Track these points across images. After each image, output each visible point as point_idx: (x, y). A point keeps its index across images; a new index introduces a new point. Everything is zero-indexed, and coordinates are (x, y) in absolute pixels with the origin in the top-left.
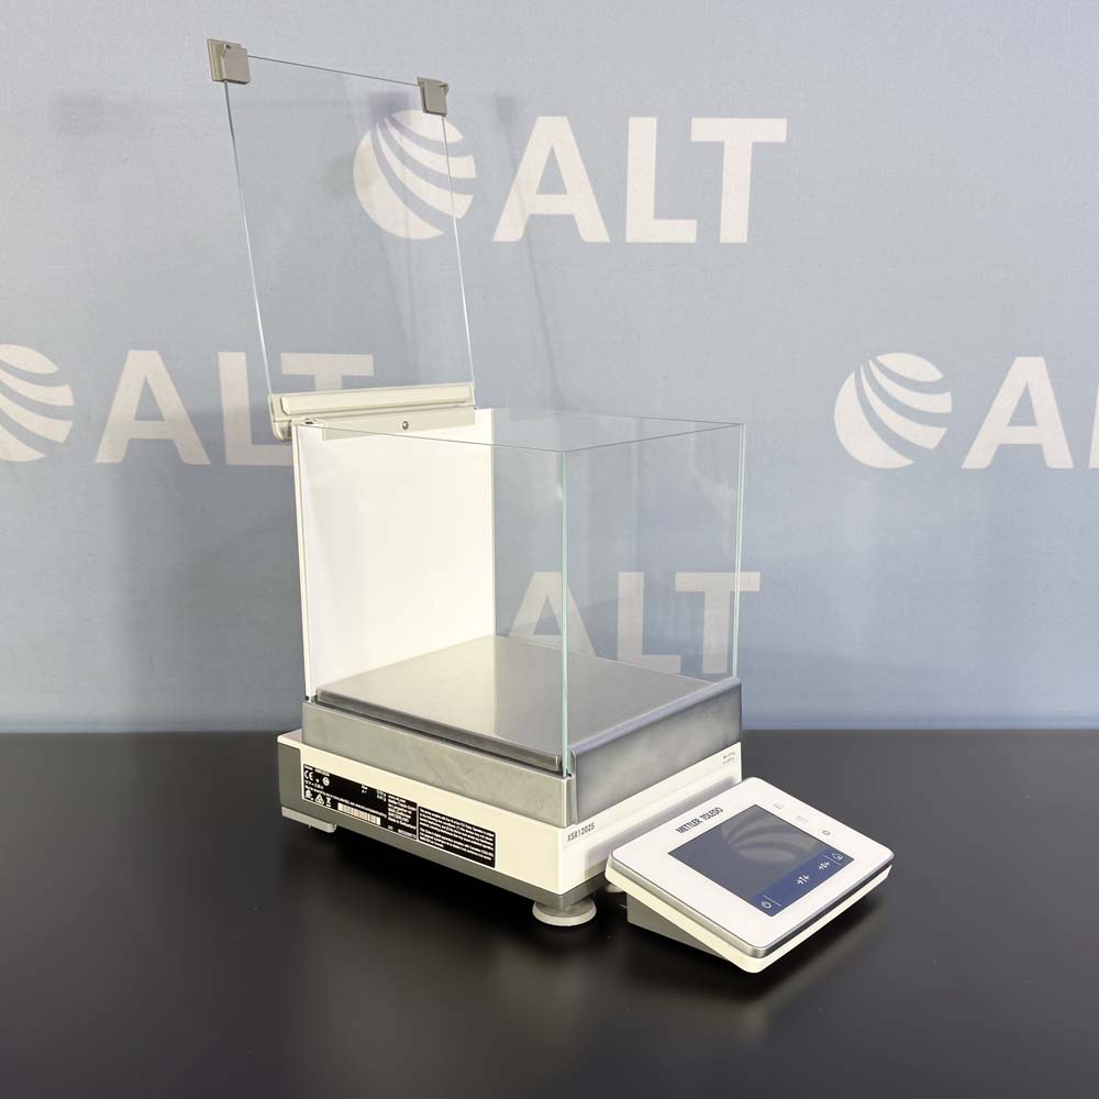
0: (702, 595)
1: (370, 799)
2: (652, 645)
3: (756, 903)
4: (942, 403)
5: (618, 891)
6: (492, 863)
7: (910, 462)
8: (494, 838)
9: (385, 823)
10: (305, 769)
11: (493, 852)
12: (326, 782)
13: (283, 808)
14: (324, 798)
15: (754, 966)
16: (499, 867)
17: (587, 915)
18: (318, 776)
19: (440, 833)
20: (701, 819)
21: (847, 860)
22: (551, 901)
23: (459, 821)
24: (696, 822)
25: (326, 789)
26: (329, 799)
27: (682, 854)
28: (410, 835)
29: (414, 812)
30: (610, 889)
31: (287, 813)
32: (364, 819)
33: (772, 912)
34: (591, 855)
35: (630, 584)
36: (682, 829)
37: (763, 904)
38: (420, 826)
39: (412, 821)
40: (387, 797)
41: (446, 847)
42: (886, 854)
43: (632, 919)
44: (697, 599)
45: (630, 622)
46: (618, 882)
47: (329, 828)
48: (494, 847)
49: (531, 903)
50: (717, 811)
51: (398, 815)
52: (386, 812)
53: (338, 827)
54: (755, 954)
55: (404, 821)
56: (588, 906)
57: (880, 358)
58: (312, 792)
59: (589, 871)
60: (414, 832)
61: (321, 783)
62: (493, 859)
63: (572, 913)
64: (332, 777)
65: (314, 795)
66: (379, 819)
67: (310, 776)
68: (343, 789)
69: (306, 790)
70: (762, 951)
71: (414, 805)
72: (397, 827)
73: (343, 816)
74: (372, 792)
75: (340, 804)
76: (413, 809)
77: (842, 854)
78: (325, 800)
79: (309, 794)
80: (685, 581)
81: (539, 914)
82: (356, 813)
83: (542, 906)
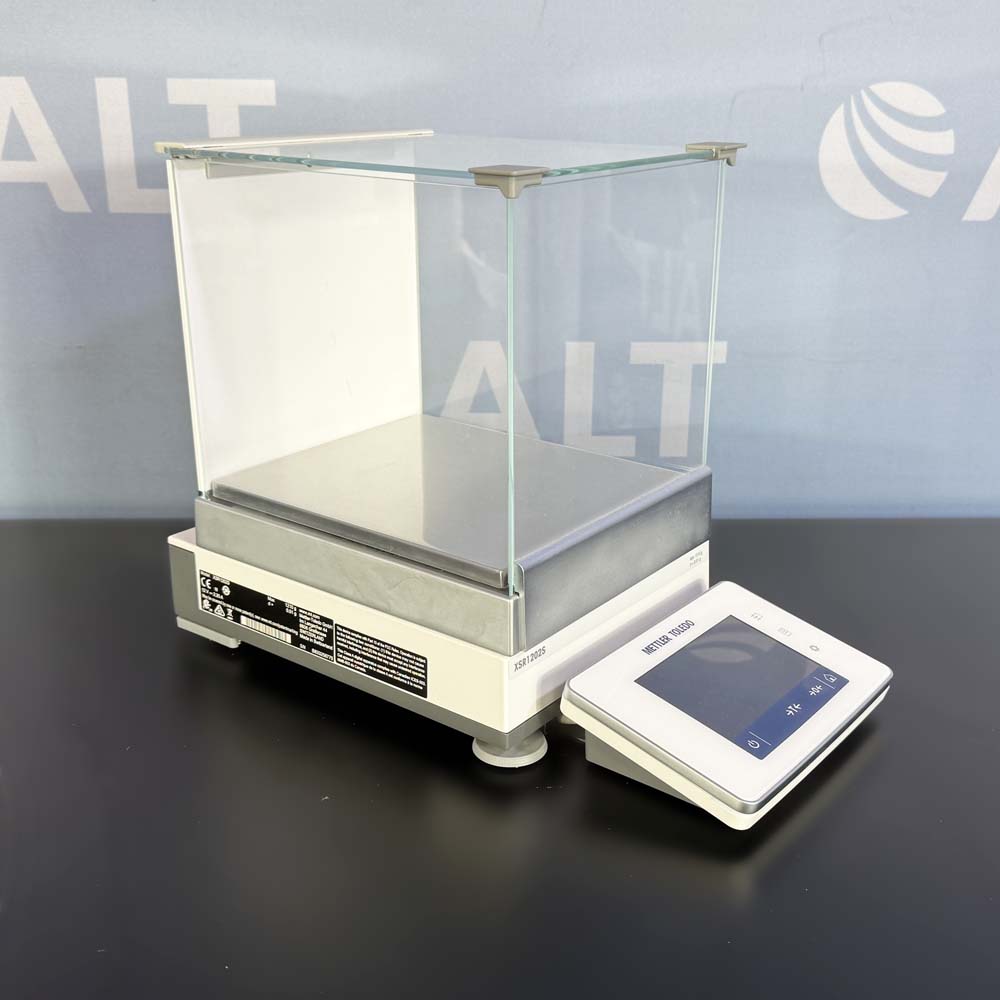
0: (660, 368)
1: (277, 613)
3: (741, 741)
4: (943, 143)
5: (567, 722)
6: (423, 693)
7: (905, 212)
8: (426, 665)
9: (296, 641)
10: (202, 576)
11: (425, 680)
12: (227, 591)
13: (178, 619)
14: (225, 609)
15: (742, 822)
16: (431, 698)
17: (538, 752)
18: (216, 584)
19: (361, 656)
20: (670, 636)
21: (842, 682)
22: (494, 739)
23: (384, 643)
24: (665, 640)
25: (227, 599)
26: (230, 612)
27: (652, 681)
28: (326, 655)
29: (330, 631)
30: (563, 721)
31: (183, 624)
32: (273, 637)
33: (761, 754)
34: (544, 681)
35: (578, 356)
36: (649, 650)
37: (750, 743)
38: (337, 646)
39: (328, 640)
40: (298, 612)
41: (369, 672)
42: (883, 673)
43: (592, 756)
44: (655, 372)
45: (578, 398)
46: (570, 713)
47: (233, 644)
48: (425, 674)
49: (468, 740)
50: (688, 625)
51: (308, 631)
52: (298, 629)
53: (242, 642)
54: (744, 809)
55: (319, 639)
56: (540, 740)
57: (874, 88)
58: (211, 602)
59: (541, 700)
60: (330, 652)
61: (220, 592)
62: (425, 688)
63: (521, 750)
64: (233, 586)
65: (213, 605)
66: (289, 636)
67: (208, 584)
68: (245, 600)
69: (203, 599)
70: (752, 809)
71: (330, 622)
72: (310, 646)
73: (246, 631)
74: (279, 605)
75: (243, 618)
76: (330, 627)
77: (835, 675)
78: (226, 612)
79: (207, 604)
80: (642, 352)
81: (479, 752)
82: (262, 628)
83: (482, 743)
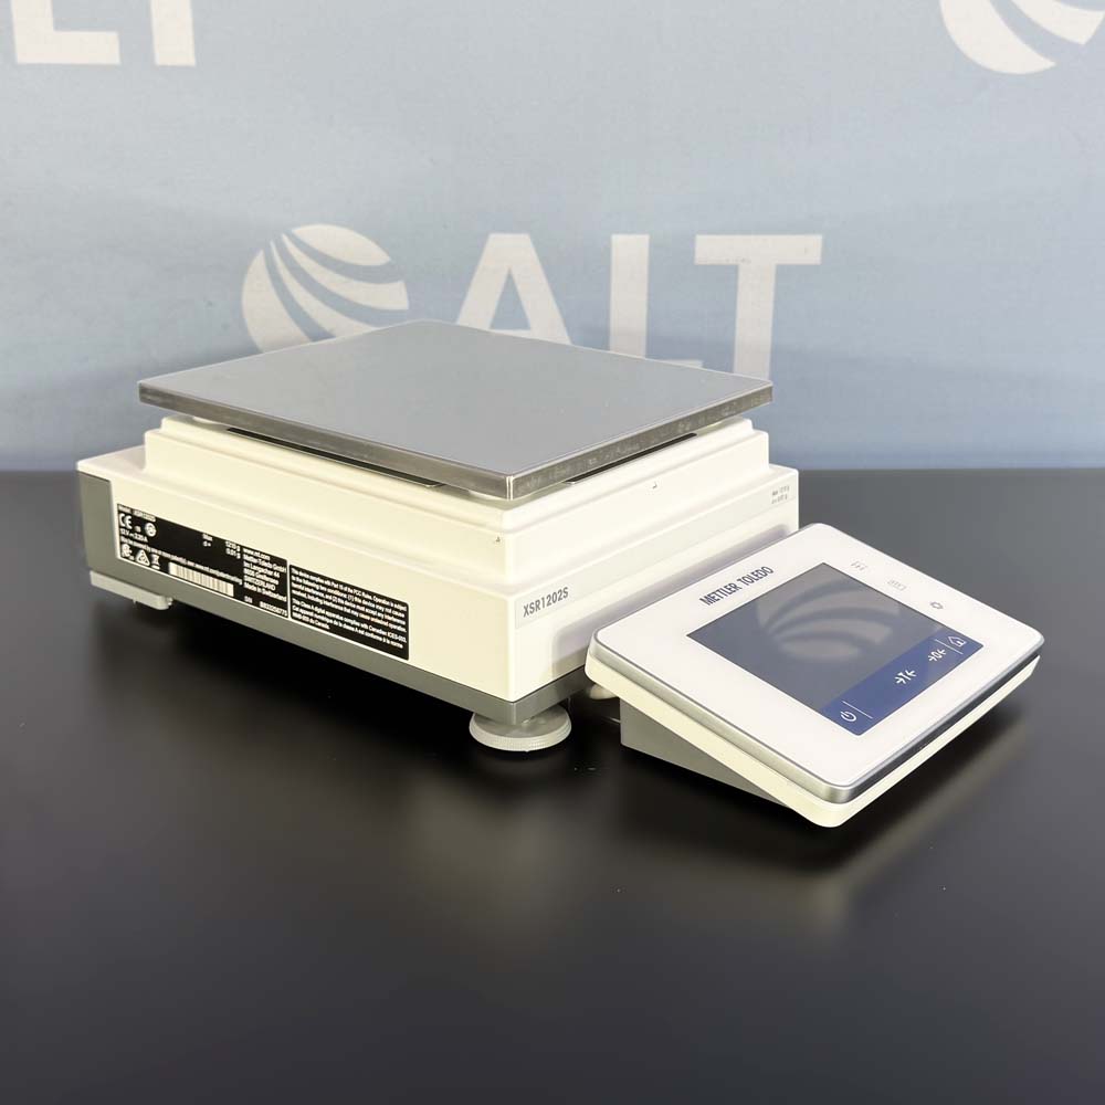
0: (734, 270)
1: (215, 555)
2: (660, 345)
3: (831, 712)
5: (606, 695)
6: (404, 653)
7: (1050, 64)
8: (406, 613)
9: (240, 592)
10: (120, 512)
11: (406, 635)
12: (151, 530)
13: (92, 574)
14: (149, 555)
15: (830, 816)
16: (414, 659)
17: (559, 732)
18: (139, 522)
19: (324, 607)
20: (739, 584)
21: (972, 647)
22: (497, 712)
23: (353, 587)
24: (732, 588)
25: (152, 542)
26: (156, 558)
27: (709, 636)
28: (278, 610)
29: (283, 575)
30: (595, 694)
31: (98, 580)
32: (209, 588)
33: (858, 728)
34: (564, 638)
36: (709, 599)
37: (844, 715)
38: (293, 596)
39: (281, 589)
40: (242, 553)
41: (334, 629)
42: (1030, 638)
43: (629, 739)
44: (726, 276)
46: (606, 682)
47: (160, 603)
48: (406, 627)
49: (464, 716)
50: (765, 572)
51: (257, 579)
52: (241, 576)
53: (175, 601)
54: (833, 798)
55: (269, 588)
56: (558, 720)
58: (132, 547)
59: (559, 665)
60: (282, 605)
61: (143, 533)
62: (406, 645)
63: (533, 731)
64: (159, 523)
65: (135, 551)
66: (231, 587)
67: (128, 522)
68: (176, 540)
69: (122, 543)
70: (845, 792)
71: (282, 562)
72: (258, 598)
73: (178, 584)
74: (219, 544)
75: (172, 565)
76: (282, 569)
77: (964, 638)
78: (151, 559)
79: (127, 551)
81: (478, 733)
82: (196, 577)
83: (484, 720)
